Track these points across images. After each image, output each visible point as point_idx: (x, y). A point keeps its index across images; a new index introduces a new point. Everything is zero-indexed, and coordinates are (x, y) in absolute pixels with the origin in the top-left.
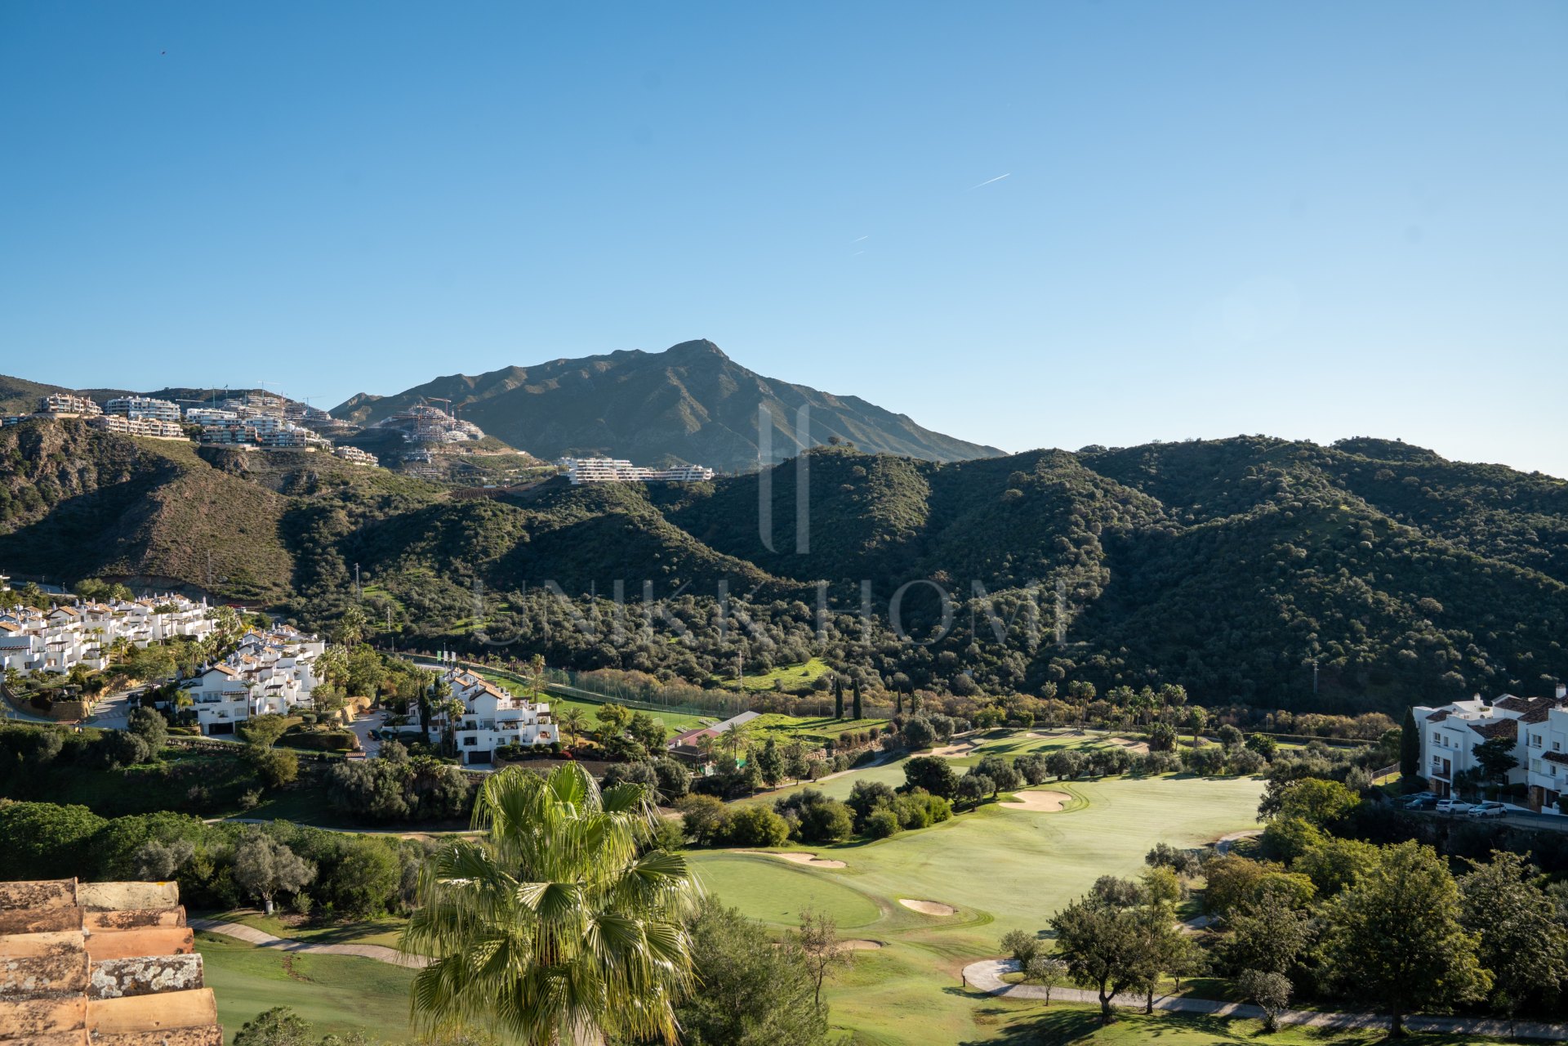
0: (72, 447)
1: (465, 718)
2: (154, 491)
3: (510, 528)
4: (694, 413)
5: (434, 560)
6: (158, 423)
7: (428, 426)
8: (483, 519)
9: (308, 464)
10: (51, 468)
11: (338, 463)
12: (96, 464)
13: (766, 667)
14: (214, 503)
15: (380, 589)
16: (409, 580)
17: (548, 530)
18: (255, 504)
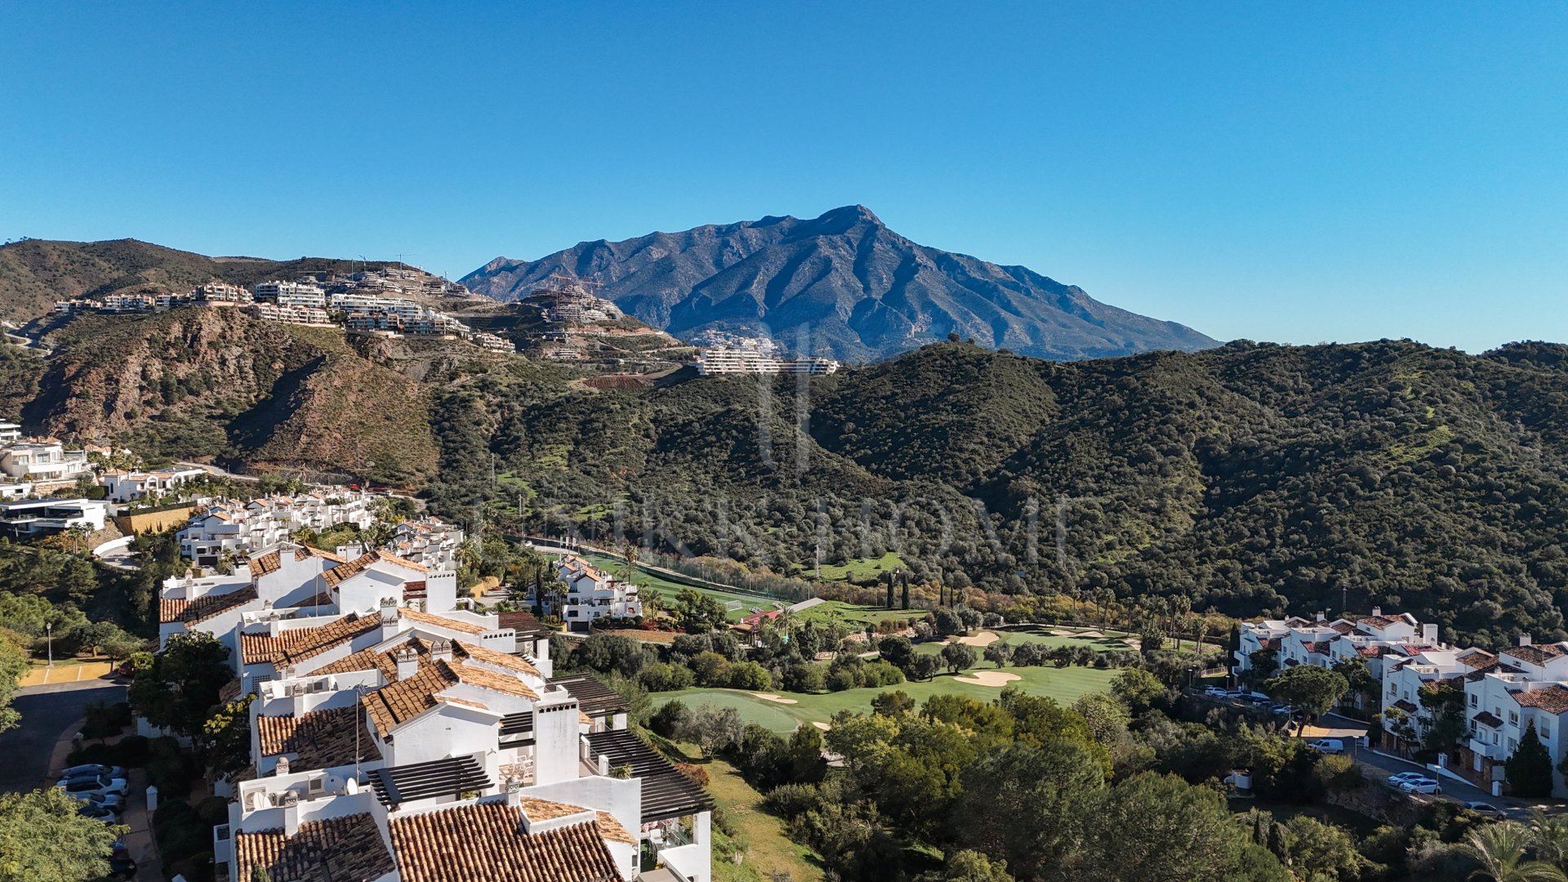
0: (228, 334)
1: (570, 596)
2: (306, 379)
3: (636, 420)
4: (846, 285)
5: (564, 449)
6: (305, 310)
7: (567, 304)
8: (611, 411)
9: (448, 351)
10: (211, 355)
11: (477, 351)
12: (252, 351)
13: (844, 559)
14: (361, 391)
15: (513, 476)
16: (541, 468)
17: (671, 423)
18: (399, 393)
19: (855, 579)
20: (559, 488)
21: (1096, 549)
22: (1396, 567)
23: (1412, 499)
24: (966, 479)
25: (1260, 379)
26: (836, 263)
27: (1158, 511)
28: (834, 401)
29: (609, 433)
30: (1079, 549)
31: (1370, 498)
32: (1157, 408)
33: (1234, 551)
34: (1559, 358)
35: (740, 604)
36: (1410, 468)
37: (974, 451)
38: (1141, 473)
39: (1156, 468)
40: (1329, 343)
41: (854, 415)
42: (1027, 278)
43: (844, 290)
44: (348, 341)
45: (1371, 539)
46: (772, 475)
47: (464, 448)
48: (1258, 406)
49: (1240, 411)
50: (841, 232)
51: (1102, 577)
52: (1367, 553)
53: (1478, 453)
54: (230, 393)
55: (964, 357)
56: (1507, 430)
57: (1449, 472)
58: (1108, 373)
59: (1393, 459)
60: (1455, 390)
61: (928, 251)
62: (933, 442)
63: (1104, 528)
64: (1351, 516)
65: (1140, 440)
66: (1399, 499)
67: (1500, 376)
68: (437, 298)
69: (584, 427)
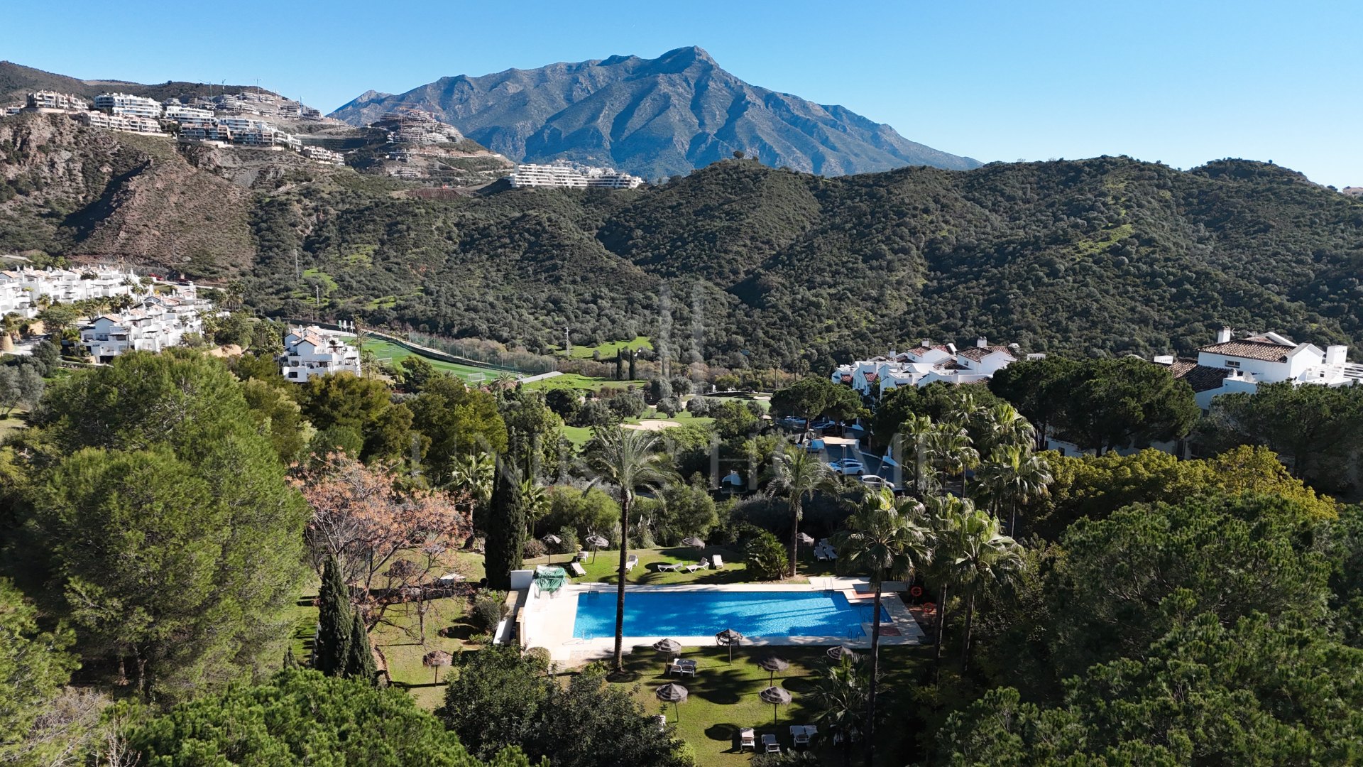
0: (58, 139)
1: (291, 359)
2: (128, 181)
3: (440, 224)
4: (683, 120)
5: (370, 249)
6: (136, 119)
7: (411, 127)
8: (416, 215)
9: (275, 161)
10: (41, 158)
11: (304, 161)
12: (81, 155)
13: (596, 342)
14: (183, 193)
15: (319, 271)
16: (346, 265)
17: (473, 227)
18: (221, 196)
19: (601, 357)
20: (359, 282)
21: (816, 331)
22: (1060, 342)
23: (1087, 285)
24: (728, 278)
25: (994, 190)
26: (674, 100)
27: (877, 300)
28: (627, 210)
29: (413, 235)
30: (801, 331)
31: (1052, 285)
32: (895, 213)
33: (931, 331)
34: (1253, 173)
35: (483, 376)
36: (1091, 260)
37: (737, 253)
38: (871, 268)
39: (884, 264)
40: (1058, 159)
41: (642, 223)
42: (844, 117)
43: (681, 124)
44: (179, 150)
45: (1045, 318)
46: (556, 273)
47: (278, 247)
48: (988, 213)
49: (969, 216)
50: (679, 70)
51: (812, 354)
52: (1039, 330)
53: (1151, 246)
54: (59, 194)
55: (744, 171)
56: (1189, 232)
57: (1123, 263)
58: (868, 186)
59: (1079, 252)
60: (1153, 198)
61: (758, 90)
62: (703, 245)
63: (826, 313)
64: (1033, 300)
65: (876, 240)
66: (1076, 285)
67: (1195, 186)
68: (293, 121)
69: (391, 228)
